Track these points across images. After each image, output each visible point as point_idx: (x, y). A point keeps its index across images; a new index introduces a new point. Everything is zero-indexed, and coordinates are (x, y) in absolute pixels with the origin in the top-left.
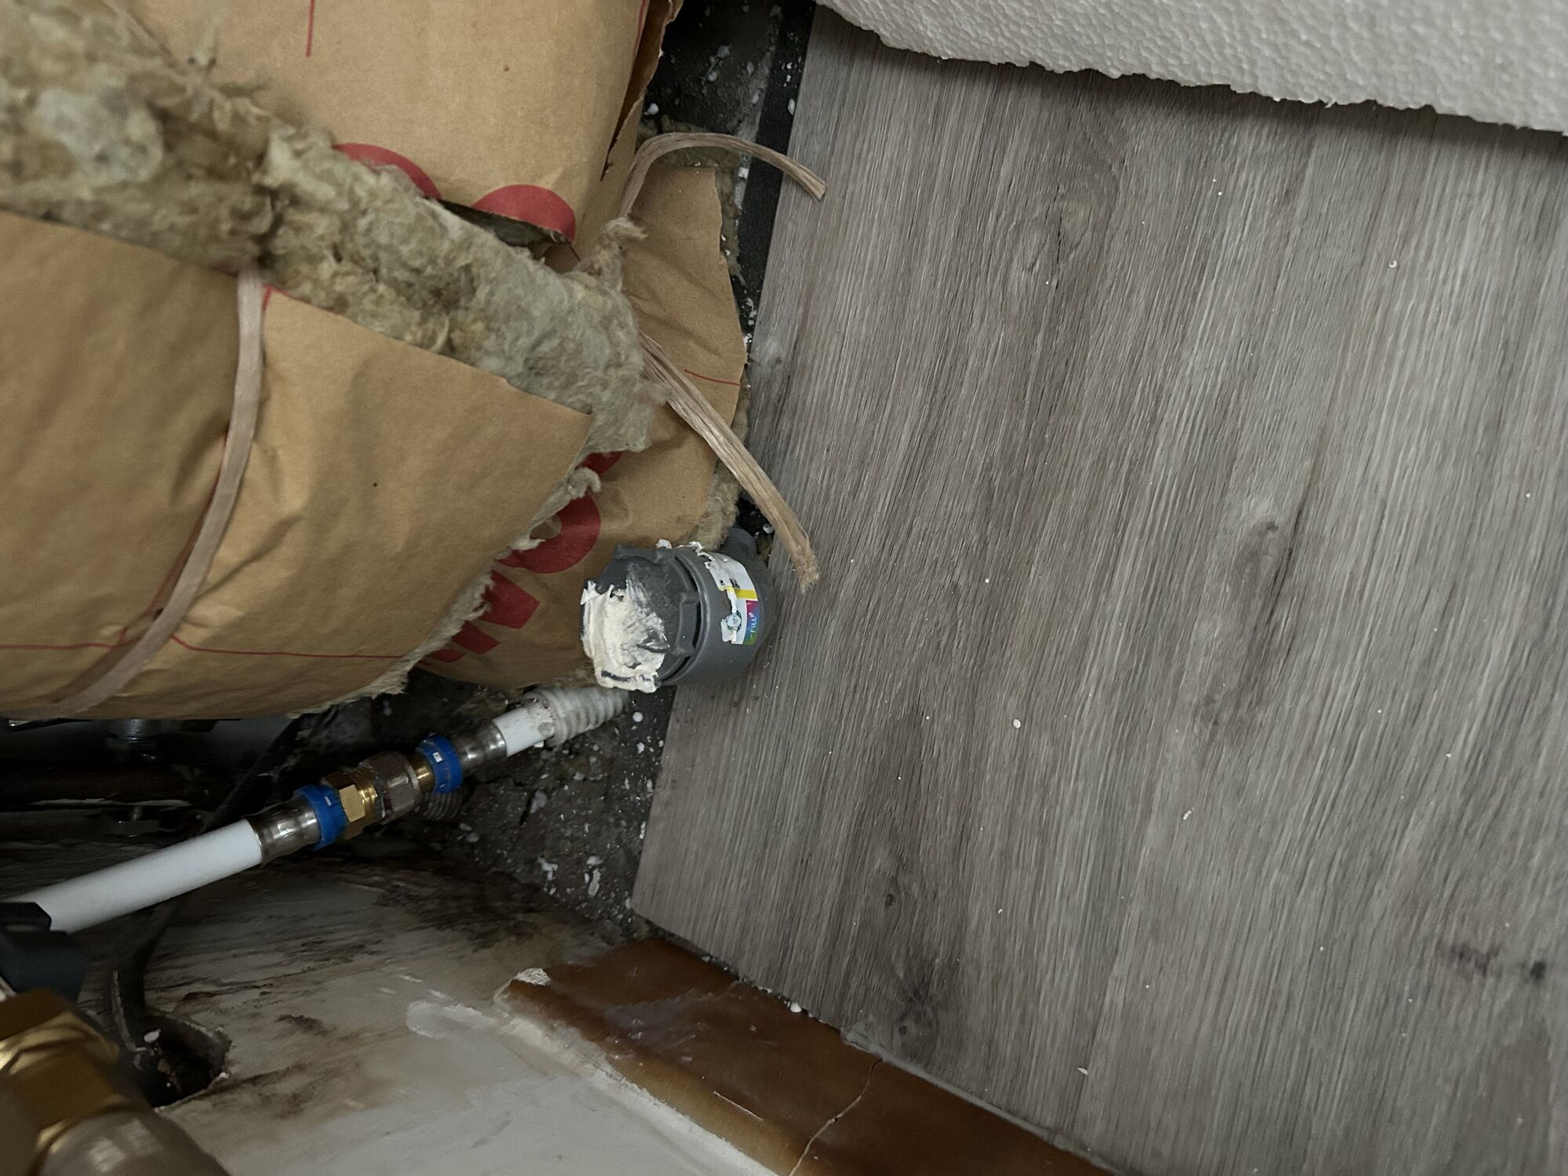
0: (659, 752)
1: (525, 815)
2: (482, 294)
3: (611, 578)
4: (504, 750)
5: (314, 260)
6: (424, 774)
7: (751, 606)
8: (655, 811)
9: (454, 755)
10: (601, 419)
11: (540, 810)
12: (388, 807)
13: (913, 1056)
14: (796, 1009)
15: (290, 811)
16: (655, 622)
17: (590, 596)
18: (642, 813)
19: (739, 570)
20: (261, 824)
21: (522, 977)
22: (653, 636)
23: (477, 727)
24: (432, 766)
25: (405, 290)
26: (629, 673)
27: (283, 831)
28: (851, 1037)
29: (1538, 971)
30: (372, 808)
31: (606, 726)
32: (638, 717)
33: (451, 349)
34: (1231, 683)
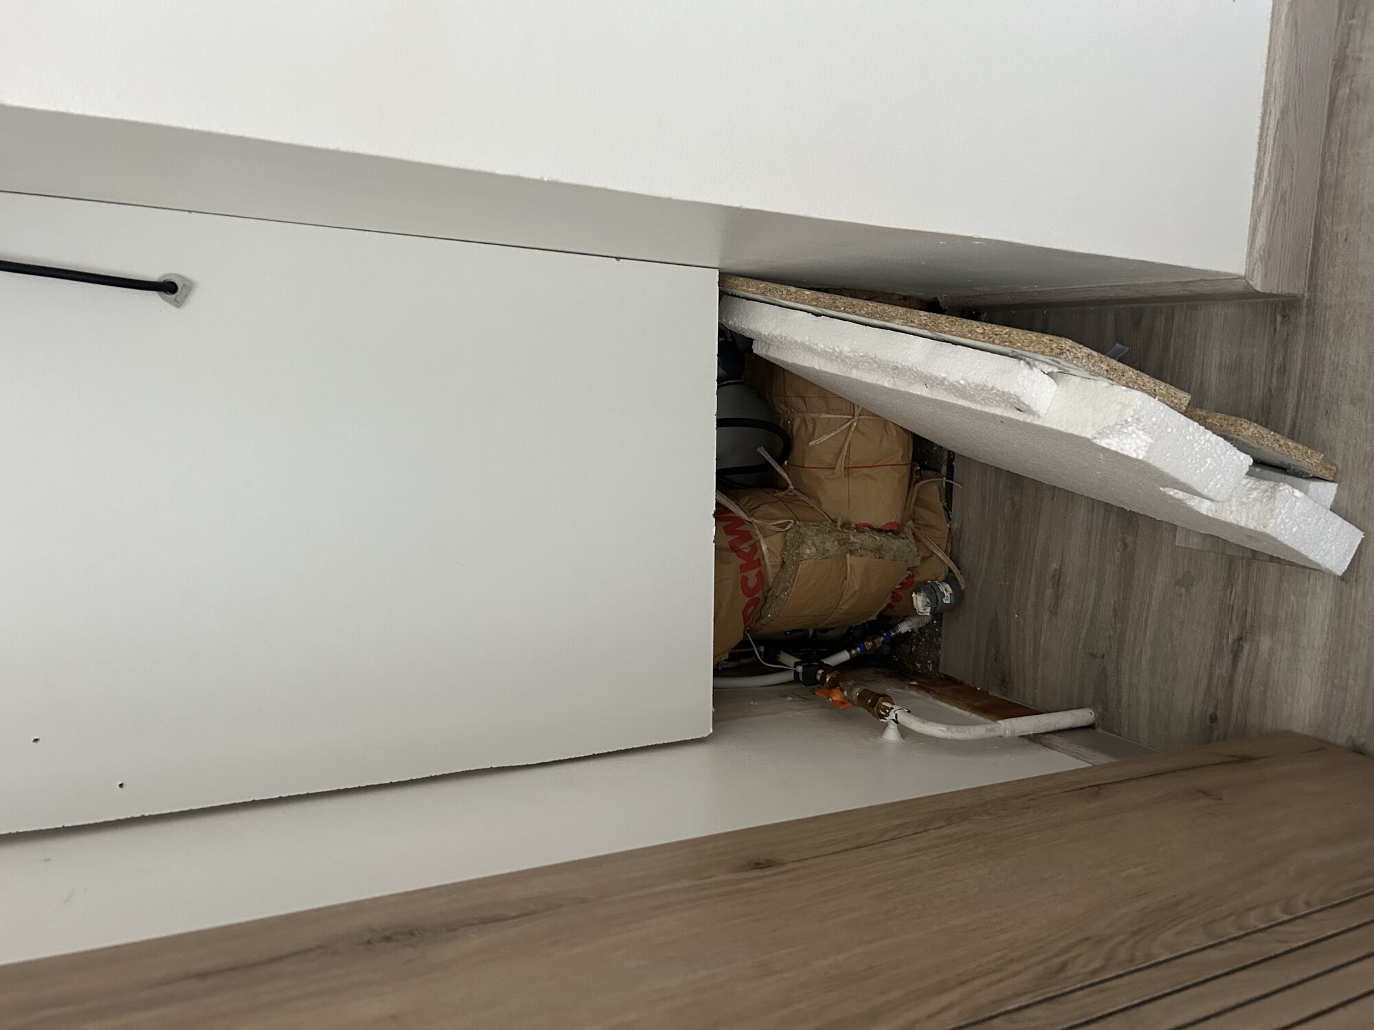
0: (941, 630)
1: (911, 652)
2: (884, 547)
3: (918, 591)
4: (900, 633)
5: (857, 550)
6: (882, 639)
7: (951, 594)
8: (942, 646)
9: (889, 634)
10: (909, 561)
11: (915, 650)
12: (875, 646)
13: (1003, 695)
14: (979, 689)
15: (855, 648)
16: (928, 600)
17: (914, 595)
18: (939, 647)
19: (948, 586)
20: (849, 651)
21: (911, 683)
22: (928, 603)
23: (894, 627)
24: (884, 636)
25: (871, 551)
26: (923, 611)
27: (853, 652)
28: (990, 693)
29: (1103, 656)
30: (872, 646)
31: (928, 625)
32: (935, 622)
33: (880, 558)
34: (1053, 604)
